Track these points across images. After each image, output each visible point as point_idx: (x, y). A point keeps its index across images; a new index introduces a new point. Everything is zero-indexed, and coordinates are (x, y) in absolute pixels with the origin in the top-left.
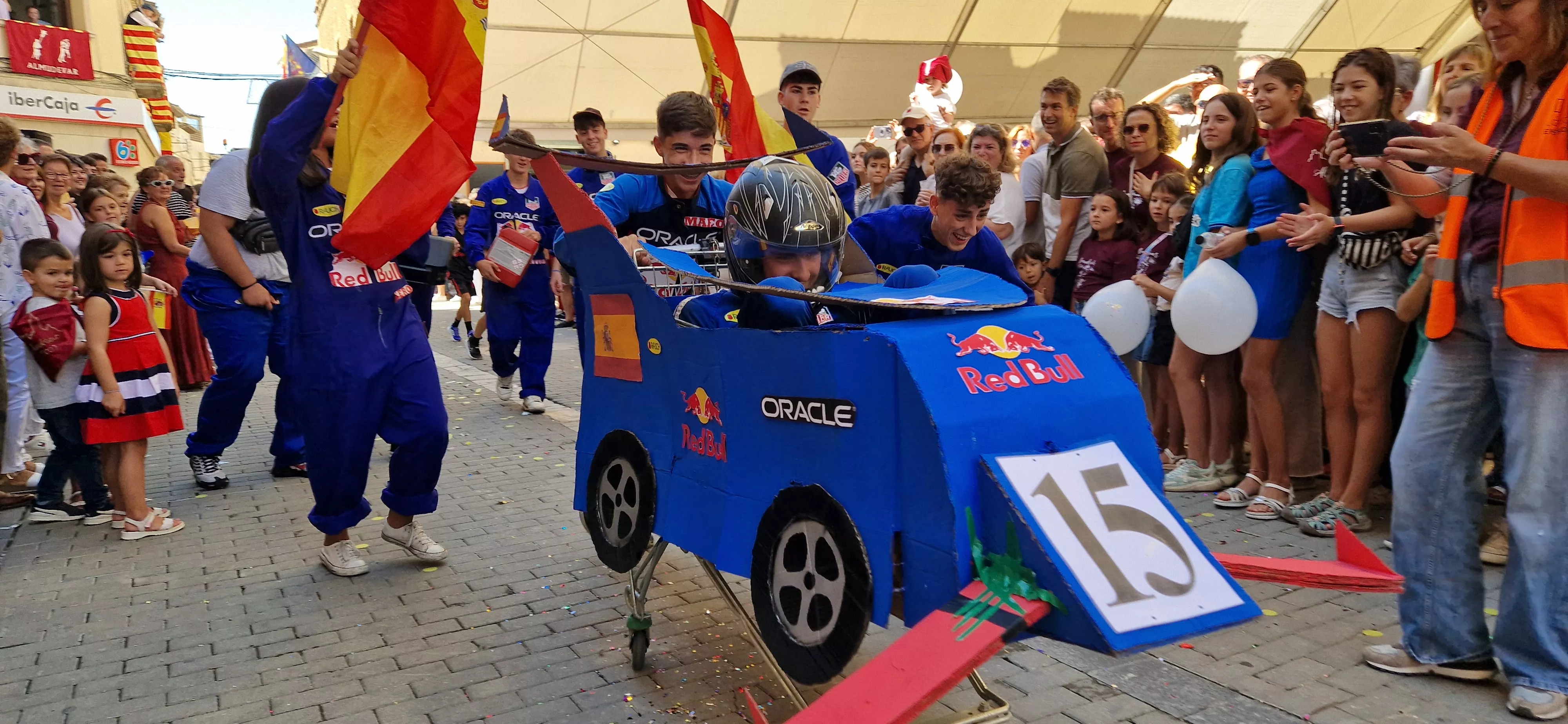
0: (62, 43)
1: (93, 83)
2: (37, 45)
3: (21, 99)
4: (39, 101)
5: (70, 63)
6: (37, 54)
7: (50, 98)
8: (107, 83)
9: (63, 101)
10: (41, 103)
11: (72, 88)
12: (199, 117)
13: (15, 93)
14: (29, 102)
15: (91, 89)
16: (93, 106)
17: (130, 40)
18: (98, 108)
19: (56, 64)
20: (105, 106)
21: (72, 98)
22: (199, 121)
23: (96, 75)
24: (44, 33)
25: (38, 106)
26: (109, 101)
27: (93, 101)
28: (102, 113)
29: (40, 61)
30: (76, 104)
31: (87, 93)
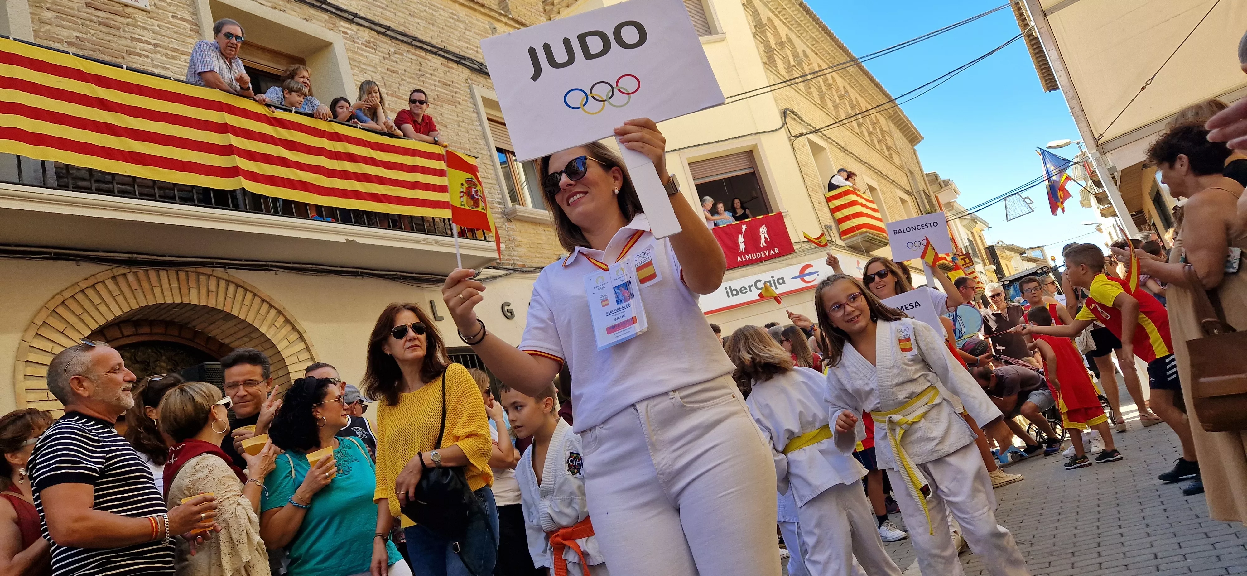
0: (761, 230)
1: (795, 255)
2: (741, 239)
3: (736, 290)
4: (750, 287)
5: (770, 245)
6: (742, 247)
7: (760, 281)
8: (808, 250)
9: (771, 280)
10: (753, 288)
11: (778, 265)
12: (1041, 247)
13: (730, 287)
14: (742, 290)
15: (794, 261)
16: (798, 274)
17: (833, 204)
18: (802, 274)
19: (759, 250)
20: (807, 271)
21: (777, 274)
22: (1042, 251)
23: (795, 247)
24: (744, 227)
25: (751, 291)
26: (811, 266)
27: (795, 270)
28: (806, 278)
29: (747, 252)
30: (783, 279)
31: (791, 265)
